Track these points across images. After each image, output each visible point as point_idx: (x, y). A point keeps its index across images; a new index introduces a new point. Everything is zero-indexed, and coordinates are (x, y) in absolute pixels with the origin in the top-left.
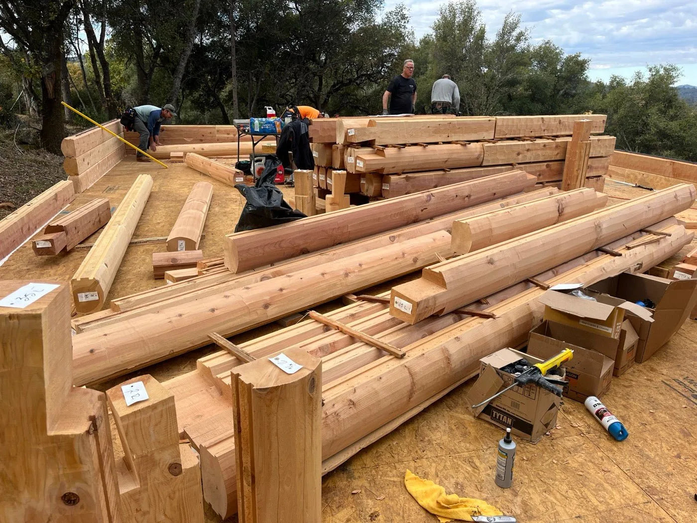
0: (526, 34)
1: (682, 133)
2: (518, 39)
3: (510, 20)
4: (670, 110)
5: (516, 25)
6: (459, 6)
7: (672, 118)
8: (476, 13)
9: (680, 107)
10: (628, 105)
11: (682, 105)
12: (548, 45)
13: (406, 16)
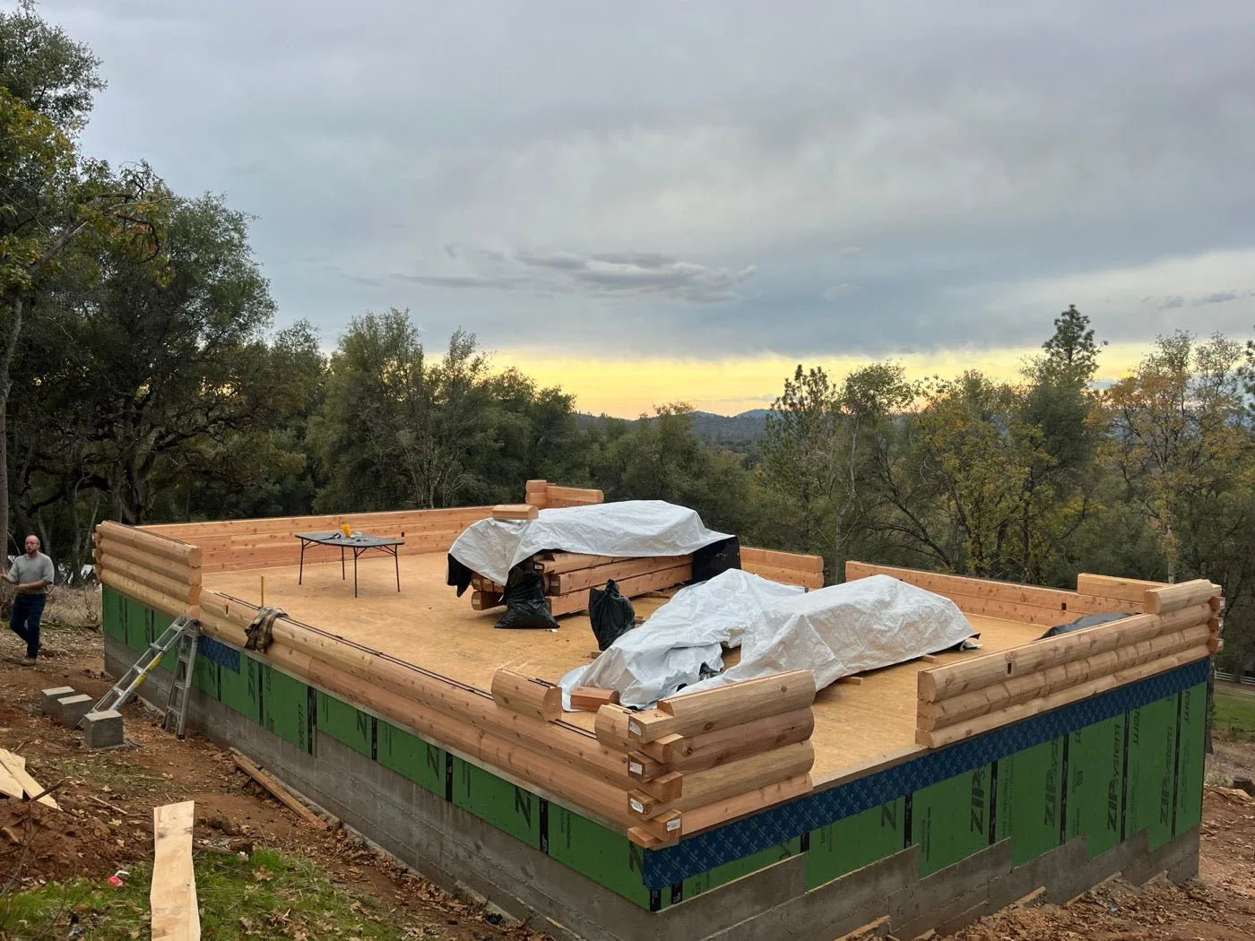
0: (485, 362)
1: (712, 496)
2: (474, 368)
3: (460, 341)
4: (692, 464)
5: (469, 348)
6: (384, 321)
7: (697, 476)
8: (409, 331)
9: (704, 460)
10: (637, 461)
11: (706, 457)
12: (513, 374)
13: (312, 337)
